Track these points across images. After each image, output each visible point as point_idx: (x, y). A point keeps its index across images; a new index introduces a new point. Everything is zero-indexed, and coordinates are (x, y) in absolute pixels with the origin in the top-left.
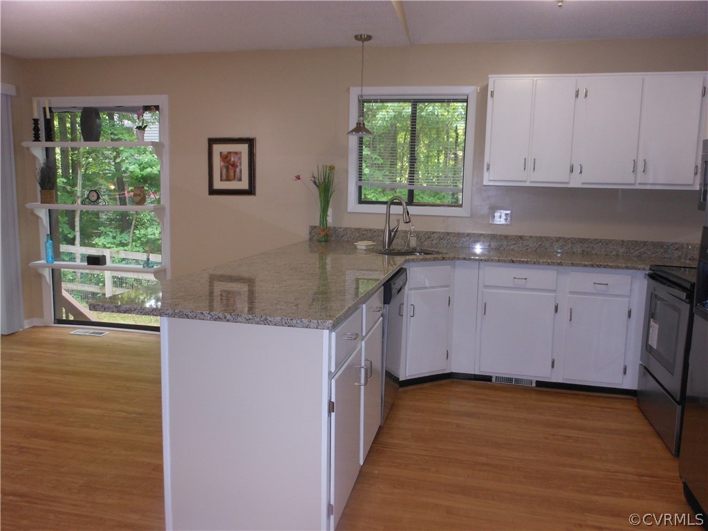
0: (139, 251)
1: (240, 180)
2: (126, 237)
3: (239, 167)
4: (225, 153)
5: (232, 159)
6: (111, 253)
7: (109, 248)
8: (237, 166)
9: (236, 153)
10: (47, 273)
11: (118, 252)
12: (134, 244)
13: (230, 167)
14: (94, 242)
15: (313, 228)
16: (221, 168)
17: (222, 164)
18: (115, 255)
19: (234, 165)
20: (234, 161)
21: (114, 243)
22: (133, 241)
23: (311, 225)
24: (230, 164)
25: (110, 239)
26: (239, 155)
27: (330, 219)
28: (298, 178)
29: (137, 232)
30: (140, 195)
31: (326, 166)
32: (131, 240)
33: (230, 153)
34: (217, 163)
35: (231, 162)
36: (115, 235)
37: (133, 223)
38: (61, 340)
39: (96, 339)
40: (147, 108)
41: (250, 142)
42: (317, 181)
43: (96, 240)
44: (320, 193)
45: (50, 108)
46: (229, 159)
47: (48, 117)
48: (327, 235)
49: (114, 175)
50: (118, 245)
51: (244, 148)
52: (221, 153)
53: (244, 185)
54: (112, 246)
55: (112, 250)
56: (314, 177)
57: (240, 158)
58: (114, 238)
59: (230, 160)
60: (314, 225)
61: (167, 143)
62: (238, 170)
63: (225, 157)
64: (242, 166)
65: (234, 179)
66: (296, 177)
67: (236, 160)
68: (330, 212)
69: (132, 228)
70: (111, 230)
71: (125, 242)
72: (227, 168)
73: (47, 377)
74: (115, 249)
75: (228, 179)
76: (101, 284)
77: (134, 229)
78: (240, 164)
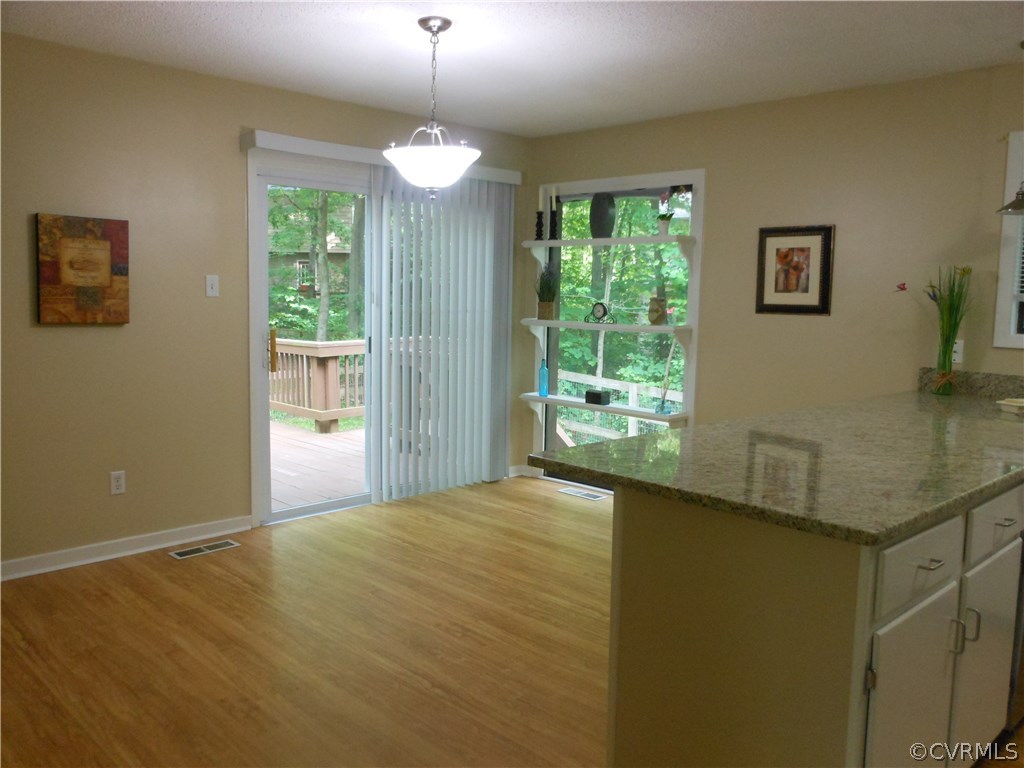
0: (675, 389)
1: (806, 290)
2: (660, 369)
3: (805, 271)
4: (784, 251)
5: (796, 259)
6: (638, 389)
7: (638, 382)
8: (802, 270)
9: (802, 250)
10: (539, 409)
11: (647, 388)
12: (670, 378)
13: (792, 271)
14: (618, 373)
15: (926, 371)
16: (777, 273)
17: (779, 266)
18: (643, 393)
19: (798, 268)
20: (798, 262)
21: (644, 376)
22: (669, 374)
23: (924, 366)
24: (791, 267)
25: (639, 370)
26: (806, 253)
27: (958, 358)
28: (902, 287)
29: (675, 362)
30: (657, 311)
31: (956, 268)
32: (666, 374)
33: (792, 250)
34: (772, 265)
35: (793, 264)
36: (647, 365)
37: (672, 350)
38: (546, 498)
39: (588, 504)
40: (675, 189)
41: (827, 233)
42: (938, 293)
43: (622, 371)
44: (942, 313)
45: (558, 198)
46: (789, 258)
47: (554, 208)
48: (951, 384)
49: (652, 284)
50: (649, 379)
51: (814, 243)
52: (778, 250)
53: (812, 298)
54: (641, 379)
55: (641, 385)
56: (933, 287)
57: (808, 258)
58: (646, 368)
59: (792, 260)
60: (928, 367)
61: (699, 238)
62: (803, 275)
63: (784, 257)
64: (811, 268)
65: (796, 290)
66: (899, 287)
67: (801, 260)
68: (959, 345)
69: (670, 356)
70: (643, 357)
71: (659, 375)
72: (787, 273)
73: (516, 544)
74: (645, 384)
75: (787, 289)
76: (623, 430)
77: (673, 358)
78: (808, 266)
